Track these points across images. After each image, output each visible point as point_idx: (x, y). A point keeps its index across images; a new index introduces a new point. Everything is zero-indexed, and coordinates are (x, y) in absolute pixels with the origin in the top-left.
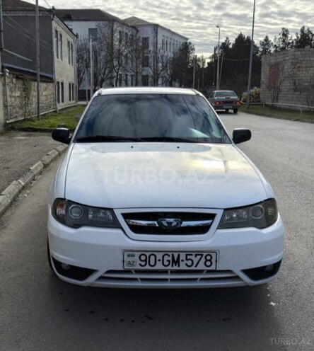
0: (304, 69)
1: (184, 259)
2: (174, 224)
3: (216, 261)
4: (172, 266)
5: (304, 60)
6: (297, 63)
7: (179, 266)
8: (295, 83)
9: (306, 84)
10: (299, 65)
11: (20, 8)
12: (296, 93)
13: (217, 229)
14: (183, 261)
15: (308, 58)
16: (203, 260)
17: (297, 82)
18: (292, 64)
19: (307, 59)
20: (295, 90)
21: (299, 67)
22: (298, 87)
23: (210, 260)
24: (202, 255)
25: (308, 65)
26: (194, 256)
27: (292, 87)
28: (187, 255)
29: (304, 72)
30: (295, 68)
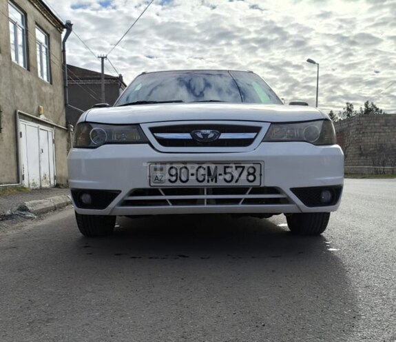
0: (369, 134)
1: (222, 172)
2: (211, 135)
3: (261, 175)
4: (208, 181)
5: (369, 126)
6: (361, 129)
7: (216, 182)
8: (361, 148)
9: (371, 149)
10: (363, 130)
11: (88, 76)
12: (362, 158)
13: (262, 141)
14: (220, 175)
15: (373, 124)
16: (245, 173)
17: (362, 147)
18: (357, 129)
19: (371, 124)
20: (361, 155)
21: (363, 133)
22: (364, 152)
23: (253, 174)
24: (243, 167)
25: (373, 130)
26: (234, 168)
27: (358, 152)
28: (225, 168)
29: (369, 138)
30: (360, 133)
